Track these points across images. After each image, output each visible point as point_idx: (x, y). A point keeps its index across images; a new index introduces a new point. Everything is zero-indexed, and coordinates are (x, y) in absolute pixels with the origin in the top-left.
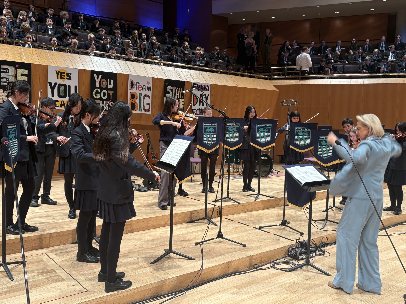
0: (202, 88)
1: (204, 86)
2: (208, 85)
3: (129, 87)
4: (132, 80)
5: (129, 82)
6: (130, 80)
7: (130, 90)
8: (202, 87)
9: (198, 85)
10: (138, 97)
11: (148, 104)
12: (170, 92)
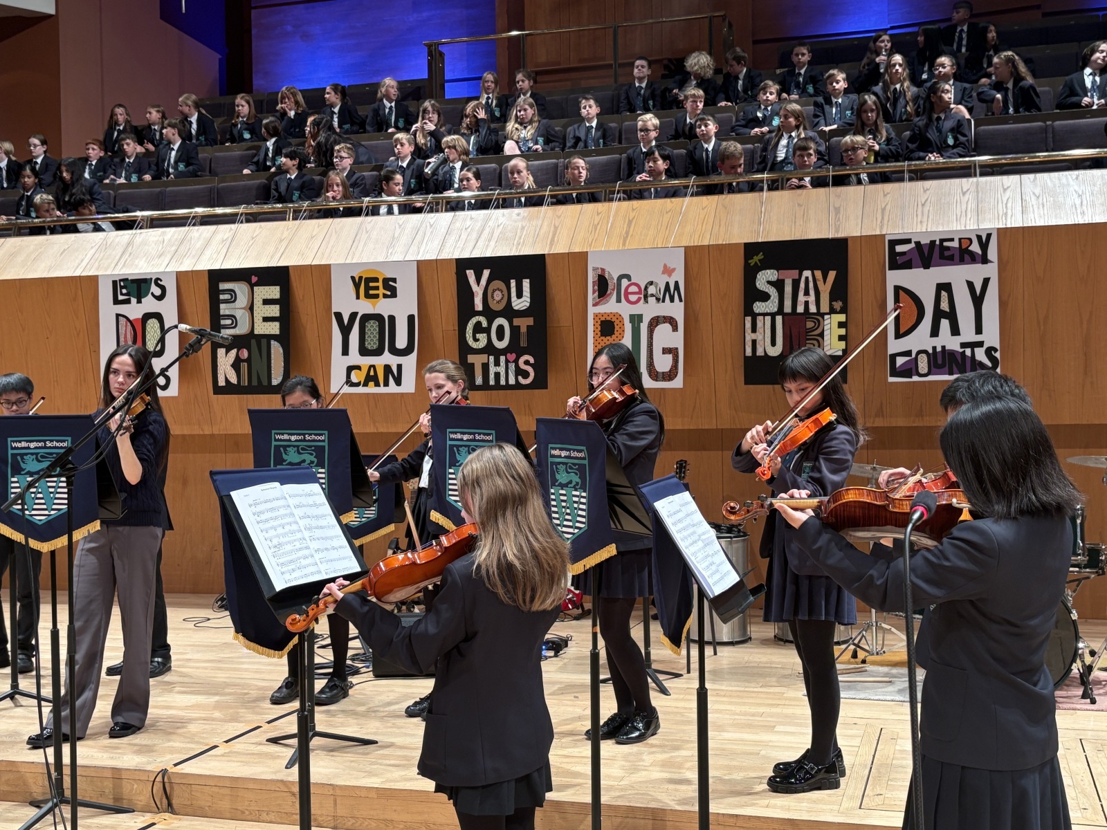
0: (947, 253)
1: (955, 244)
2: (979, 237)
3: (591, 296)
4: (603, 270)
5: (591, 278)
6: (595, 269)
7: (594, 305)
8: (948, 248)
9: (918, 243)
10: (628, 327)
11: (666, 351)
12: (772, 292)
